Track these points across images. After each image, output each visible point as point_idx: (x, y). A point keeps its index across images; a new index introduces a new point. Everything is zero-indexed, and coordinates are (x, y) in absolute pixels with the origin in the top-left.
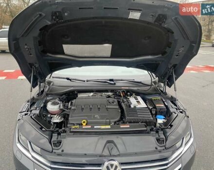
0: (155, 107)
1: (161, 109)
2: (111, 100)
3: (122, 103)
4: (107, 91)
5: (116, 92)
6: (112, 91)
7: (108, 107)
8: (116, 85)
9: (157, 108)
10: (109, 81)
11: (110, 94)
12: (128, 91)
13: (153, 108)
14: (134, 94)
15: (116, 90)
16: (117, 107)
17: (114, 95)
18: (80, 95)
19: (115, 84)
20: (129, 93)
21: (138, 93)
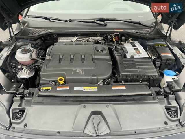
0: (159, 57)
1: (167, 60)
2: (100, 47)
3: (115, 52)
4: (94, 34)
5: (107, 37)
6: (101, 34)
7: (96, 57)
8: (107, 27)
9: (163, 58)
10: (98, 22)
11: (99, 38)
12: (123, 34)
13: (158, 58)
14: (130, 39)
15: (107, 33)
16: (108, 57)
17: (104, 40)
18: (61, 40)
19: (106, 25)
20: (123, 38)
21: (135, 38)
